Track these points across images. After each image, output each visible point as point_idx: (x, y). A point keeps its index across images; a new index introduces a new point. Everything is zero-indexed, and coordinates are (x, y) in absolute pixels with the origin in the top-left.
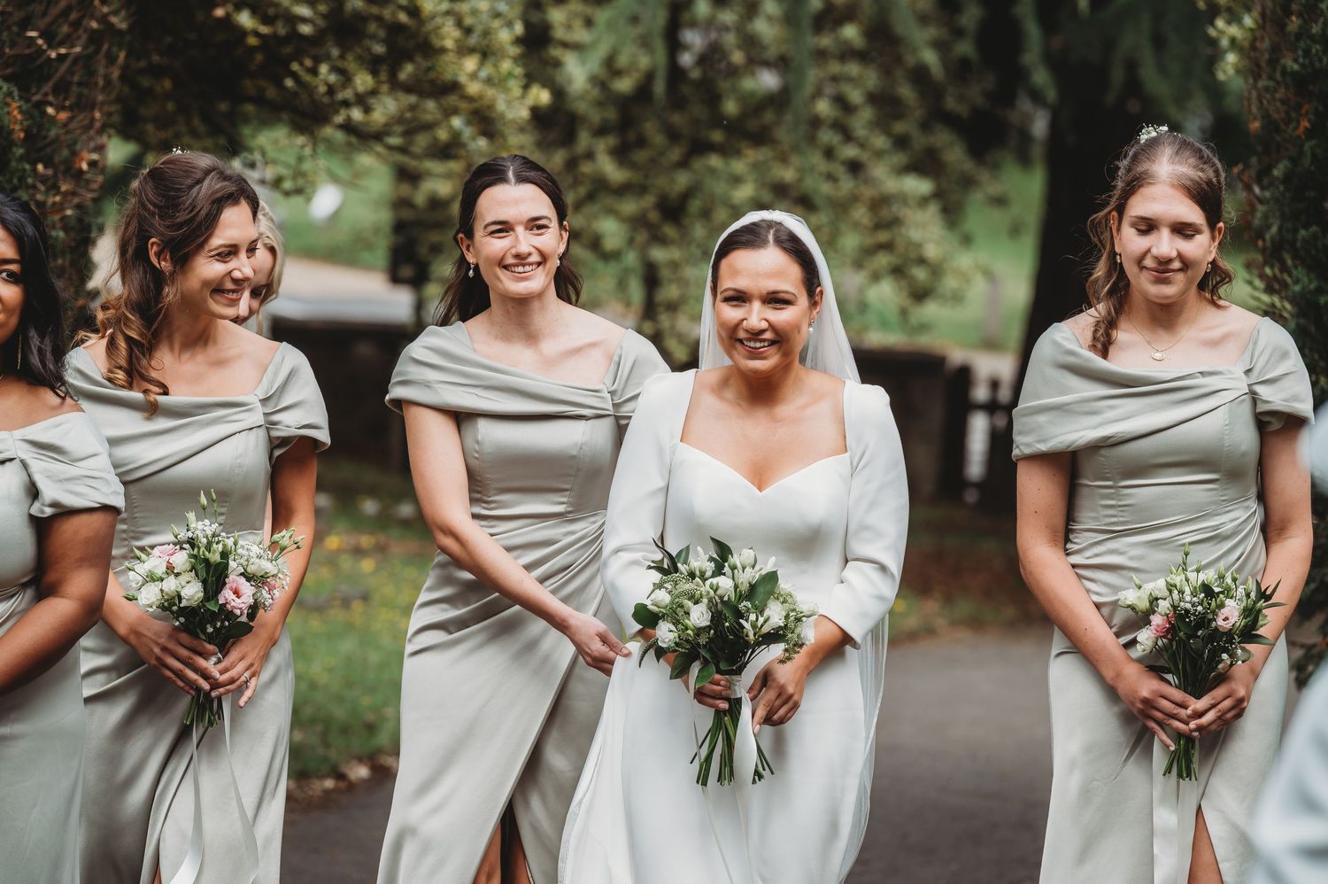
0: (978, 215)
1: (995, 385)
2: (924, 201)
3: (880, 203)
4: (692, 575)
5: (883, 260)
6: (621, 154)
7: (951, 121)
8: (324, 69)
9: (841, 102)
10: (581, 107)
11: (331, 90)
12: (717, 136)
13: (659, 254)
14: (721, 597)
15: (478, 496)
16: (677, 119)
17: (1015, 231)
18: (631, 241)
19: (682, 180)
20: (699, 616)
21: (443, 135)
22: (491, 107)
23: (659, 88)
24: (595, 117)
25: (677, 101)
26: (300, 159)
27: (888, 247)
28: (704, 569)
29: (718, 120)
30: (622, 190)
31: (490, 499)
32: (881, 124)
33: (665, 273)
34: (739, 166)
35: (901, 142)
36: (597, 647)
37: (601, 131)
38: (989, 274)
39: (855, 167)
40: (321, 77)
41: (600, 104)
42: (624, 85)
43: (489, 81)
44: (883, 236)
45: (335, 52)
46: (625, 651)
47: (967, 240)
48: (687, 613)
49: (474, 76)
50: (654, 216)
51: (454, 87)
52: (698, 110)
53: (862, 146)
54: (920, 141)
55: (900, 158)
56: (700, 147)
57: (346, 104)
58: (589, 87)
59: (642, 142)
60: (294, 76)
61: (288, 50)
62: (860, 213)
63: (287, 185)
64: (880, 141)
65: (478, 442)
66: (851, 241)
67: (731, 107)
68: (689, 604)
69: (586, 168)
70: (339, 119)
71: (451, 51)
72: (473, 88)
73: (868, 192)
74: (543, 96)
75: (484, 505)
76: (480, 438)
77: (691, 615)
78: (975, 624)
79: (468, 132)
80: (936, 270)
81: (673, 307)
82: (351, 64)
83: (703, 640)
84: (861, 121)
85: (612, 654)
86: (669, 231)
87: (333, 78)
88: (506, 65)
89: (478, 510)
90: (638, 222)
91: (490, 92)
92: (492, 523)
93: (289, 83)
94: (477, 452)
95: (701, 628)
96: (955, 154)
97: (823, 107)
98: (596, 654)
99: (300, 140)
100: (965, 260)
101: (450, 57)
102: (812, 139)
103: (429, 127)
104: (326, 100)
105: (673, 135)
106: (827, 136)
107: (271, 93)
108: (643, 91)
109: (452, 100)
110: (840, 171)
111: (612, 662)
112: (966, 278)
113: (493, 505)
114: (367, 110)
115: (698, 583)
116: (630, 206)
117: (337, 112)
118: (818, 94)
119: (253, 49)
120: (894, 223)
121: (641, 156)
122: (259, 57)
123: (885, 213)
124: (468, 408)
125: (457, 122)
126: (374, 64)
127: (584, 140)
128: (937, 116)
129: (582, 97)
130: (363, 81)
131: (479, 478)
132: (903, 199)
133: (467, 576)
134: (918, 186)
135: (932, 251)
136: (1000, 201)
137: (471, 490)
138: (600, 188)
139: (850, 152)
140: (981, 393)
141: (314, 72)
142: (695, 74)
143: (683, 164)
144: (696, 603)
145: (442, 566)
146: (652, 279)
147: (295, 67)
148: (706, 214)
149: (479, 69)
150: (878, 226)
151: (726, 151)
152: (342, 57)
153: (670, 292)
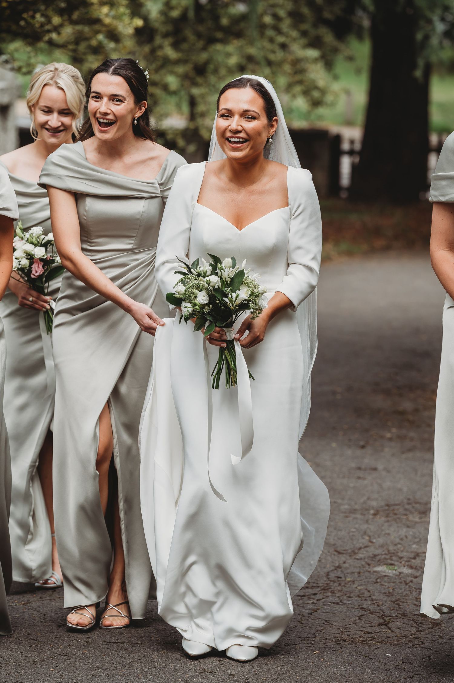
0: (341, 66)
1: (352, 142)
2: (316, 60)
3: (296, 62)
4: (199, 275)
5: (298, 89)
6: (175, 46)
7: (327, 23)
8: (38, 16)
9: (275, 16)
10: (156, 25)
11: (42, 25)
12: (219, 35)
13: (195, 91)
14: (213, 287)
15: (86, 239)
16: (201, 28)
17: (358, 71)
18: (182, 86)
19: (204, 56)
20: (202, 298)
21: (94, 43)
22: (115, 29)
23: (191, 14)
24: (163, 29)
25: (200, 20)
26: (29, 58)
27: (300, 82)
28: (205, 271)
29: (220, 28)
30: (177, 62)
31: (92, 241)
32: (295, 26)
33: (199, 100)
34: (230, 48)
35: (304, 34)
36: (147, 321)
37: (166, 35)
38: (348, 92)
39: (283, 46)
40: (36, 20)
41: (165, 23)
42: (175, 14)
43: (115, 17)
44: (298, 77)
45: (43, 7)
46: (162, 323)
47: (336, 78)
48: (196, 297)
49: (107, 15)
50: (192, 74)
51: (98, 21)
52: (210, 23)
53: (287, 36)
54: (313, 32)
55: (303, 41)
56: (211, 41)
57: (49, 31)
58: (159, 16)
59: (185, 40)
60: (24, 19)
61: (20, 7)
62: (287, 68)
63: (24, 70)
64: (294, 34)
65: (86, 211)
66: (282, 81)
67: (225, 21)
68: (197, 291)
69: (160, 53)
70: (46, 38)
71: (96, 4)
72: (107, 21)
73: (290, 58)
74: (139, 23)
75: (88, 244)
76: (87, 208)
77: (198, 298)
78: (350, 254)
79: (105, 41)
80: (323, 92)
81: (203, 115)
82: (50, 13)
83: (206, 310)
84: (285, 25)
85: (154, 325)
86: (199, 80)
87: (43, 20)
88: (122, 10)
89: (85, 246)
90: (185, 77)
91: (115, 23)
92: (93, 254)
93: (22, 23)
94: (85, 216)
95: (204, 304)
96: (329, 38)
97: (268, 19)
98: (146, 325)
99: (29, 49)
100: (336, 87)
101: (96, 7)
102: (262, 35)
103: (87, 39)
104: (39, 30)
105: (199, 36)
106: (270, 33)
107: (14, 27)
108: (184, 17)
109: (97, 27)
110: (277, 48)
111: (155, 329)
112: (336, 95)
113: (93, 244)
114: (59, 34)
115: (201, 279)
116: (181, 69)
117: (44, 35)
118: (265, 13)
119: (5, 8)
120: (302, 71)
121: (185, 46)
122: (8, 12)
123: (298, 67)
124: (81, 191)
125: (100, 37)
126: (61, 12)
127: (158, 40)
128: (320, 21)
129: (156, 21)
130: (56, 20)
131: (87, 230)
132: (305, 59)
133: (80, 283)
134: (313, 53)
135: (321, 83)
136: (351, 59)
137: (81, 235)
138: (166, 62)
139: (281, 39)
140: (346, 146)
141: (33, 17)
142: (209, 7)
143: (204, 49)
144: (201, 290)
145: (68, 278)
146: (193, 103)
147: (25, 15)
148: (216, 71)
149: (110, 12)
150: (296, 73)
151: (223, 41)
152: (46, 9)
153: (201, 108)
